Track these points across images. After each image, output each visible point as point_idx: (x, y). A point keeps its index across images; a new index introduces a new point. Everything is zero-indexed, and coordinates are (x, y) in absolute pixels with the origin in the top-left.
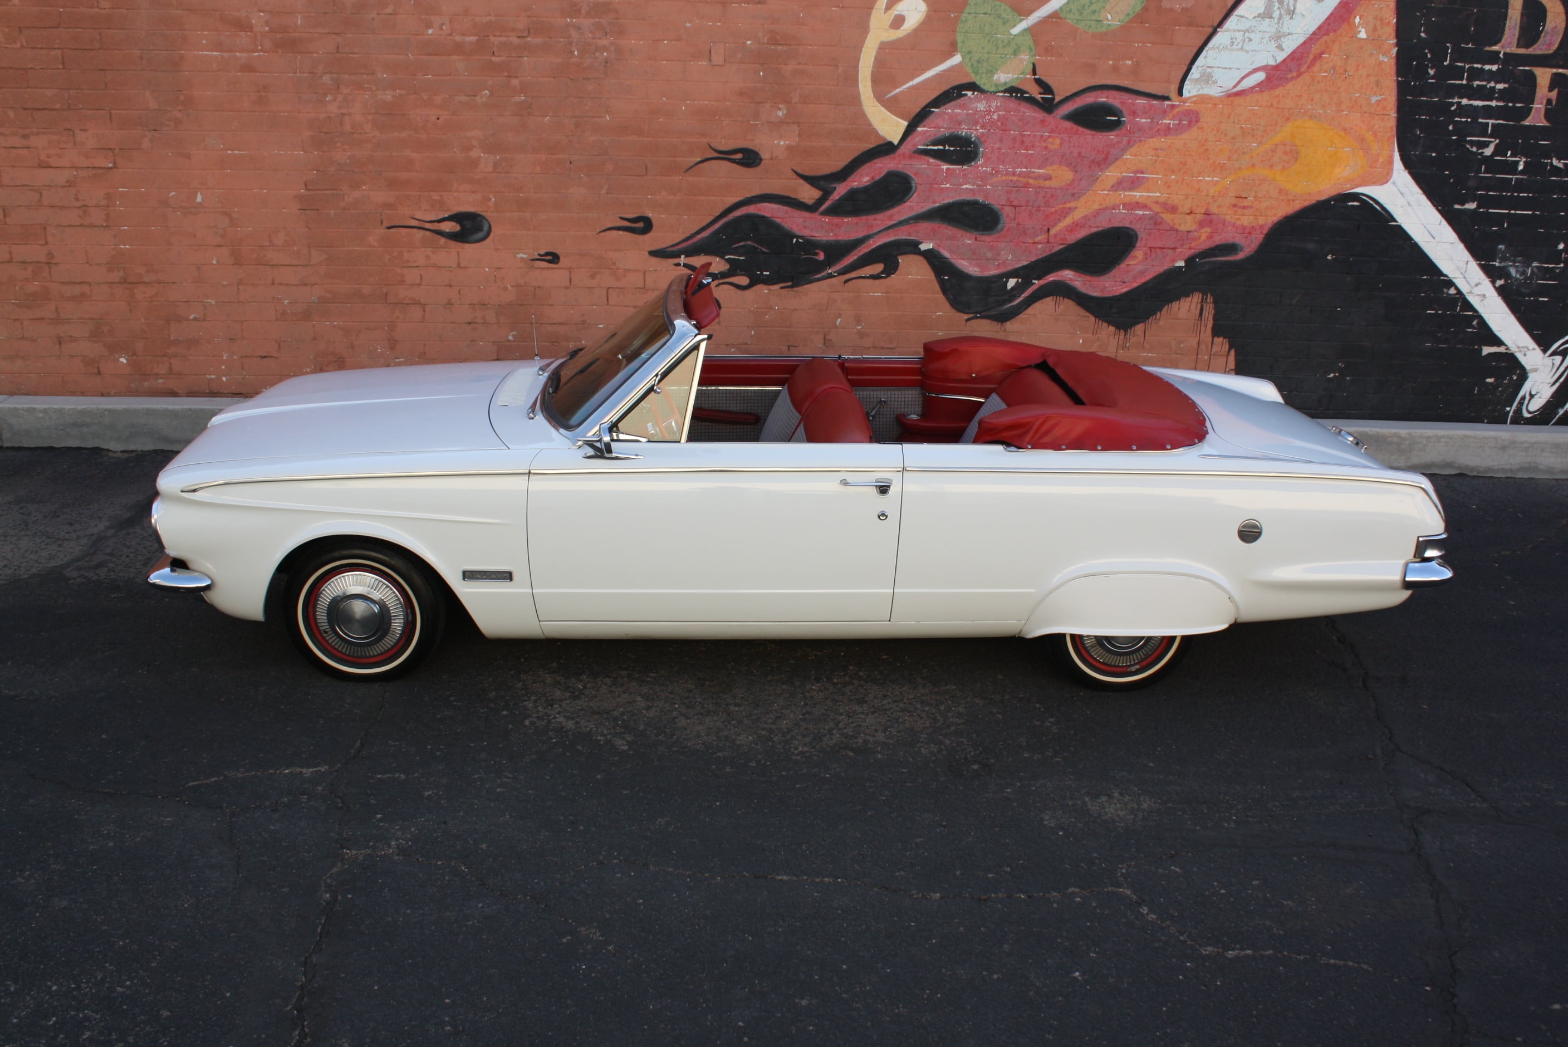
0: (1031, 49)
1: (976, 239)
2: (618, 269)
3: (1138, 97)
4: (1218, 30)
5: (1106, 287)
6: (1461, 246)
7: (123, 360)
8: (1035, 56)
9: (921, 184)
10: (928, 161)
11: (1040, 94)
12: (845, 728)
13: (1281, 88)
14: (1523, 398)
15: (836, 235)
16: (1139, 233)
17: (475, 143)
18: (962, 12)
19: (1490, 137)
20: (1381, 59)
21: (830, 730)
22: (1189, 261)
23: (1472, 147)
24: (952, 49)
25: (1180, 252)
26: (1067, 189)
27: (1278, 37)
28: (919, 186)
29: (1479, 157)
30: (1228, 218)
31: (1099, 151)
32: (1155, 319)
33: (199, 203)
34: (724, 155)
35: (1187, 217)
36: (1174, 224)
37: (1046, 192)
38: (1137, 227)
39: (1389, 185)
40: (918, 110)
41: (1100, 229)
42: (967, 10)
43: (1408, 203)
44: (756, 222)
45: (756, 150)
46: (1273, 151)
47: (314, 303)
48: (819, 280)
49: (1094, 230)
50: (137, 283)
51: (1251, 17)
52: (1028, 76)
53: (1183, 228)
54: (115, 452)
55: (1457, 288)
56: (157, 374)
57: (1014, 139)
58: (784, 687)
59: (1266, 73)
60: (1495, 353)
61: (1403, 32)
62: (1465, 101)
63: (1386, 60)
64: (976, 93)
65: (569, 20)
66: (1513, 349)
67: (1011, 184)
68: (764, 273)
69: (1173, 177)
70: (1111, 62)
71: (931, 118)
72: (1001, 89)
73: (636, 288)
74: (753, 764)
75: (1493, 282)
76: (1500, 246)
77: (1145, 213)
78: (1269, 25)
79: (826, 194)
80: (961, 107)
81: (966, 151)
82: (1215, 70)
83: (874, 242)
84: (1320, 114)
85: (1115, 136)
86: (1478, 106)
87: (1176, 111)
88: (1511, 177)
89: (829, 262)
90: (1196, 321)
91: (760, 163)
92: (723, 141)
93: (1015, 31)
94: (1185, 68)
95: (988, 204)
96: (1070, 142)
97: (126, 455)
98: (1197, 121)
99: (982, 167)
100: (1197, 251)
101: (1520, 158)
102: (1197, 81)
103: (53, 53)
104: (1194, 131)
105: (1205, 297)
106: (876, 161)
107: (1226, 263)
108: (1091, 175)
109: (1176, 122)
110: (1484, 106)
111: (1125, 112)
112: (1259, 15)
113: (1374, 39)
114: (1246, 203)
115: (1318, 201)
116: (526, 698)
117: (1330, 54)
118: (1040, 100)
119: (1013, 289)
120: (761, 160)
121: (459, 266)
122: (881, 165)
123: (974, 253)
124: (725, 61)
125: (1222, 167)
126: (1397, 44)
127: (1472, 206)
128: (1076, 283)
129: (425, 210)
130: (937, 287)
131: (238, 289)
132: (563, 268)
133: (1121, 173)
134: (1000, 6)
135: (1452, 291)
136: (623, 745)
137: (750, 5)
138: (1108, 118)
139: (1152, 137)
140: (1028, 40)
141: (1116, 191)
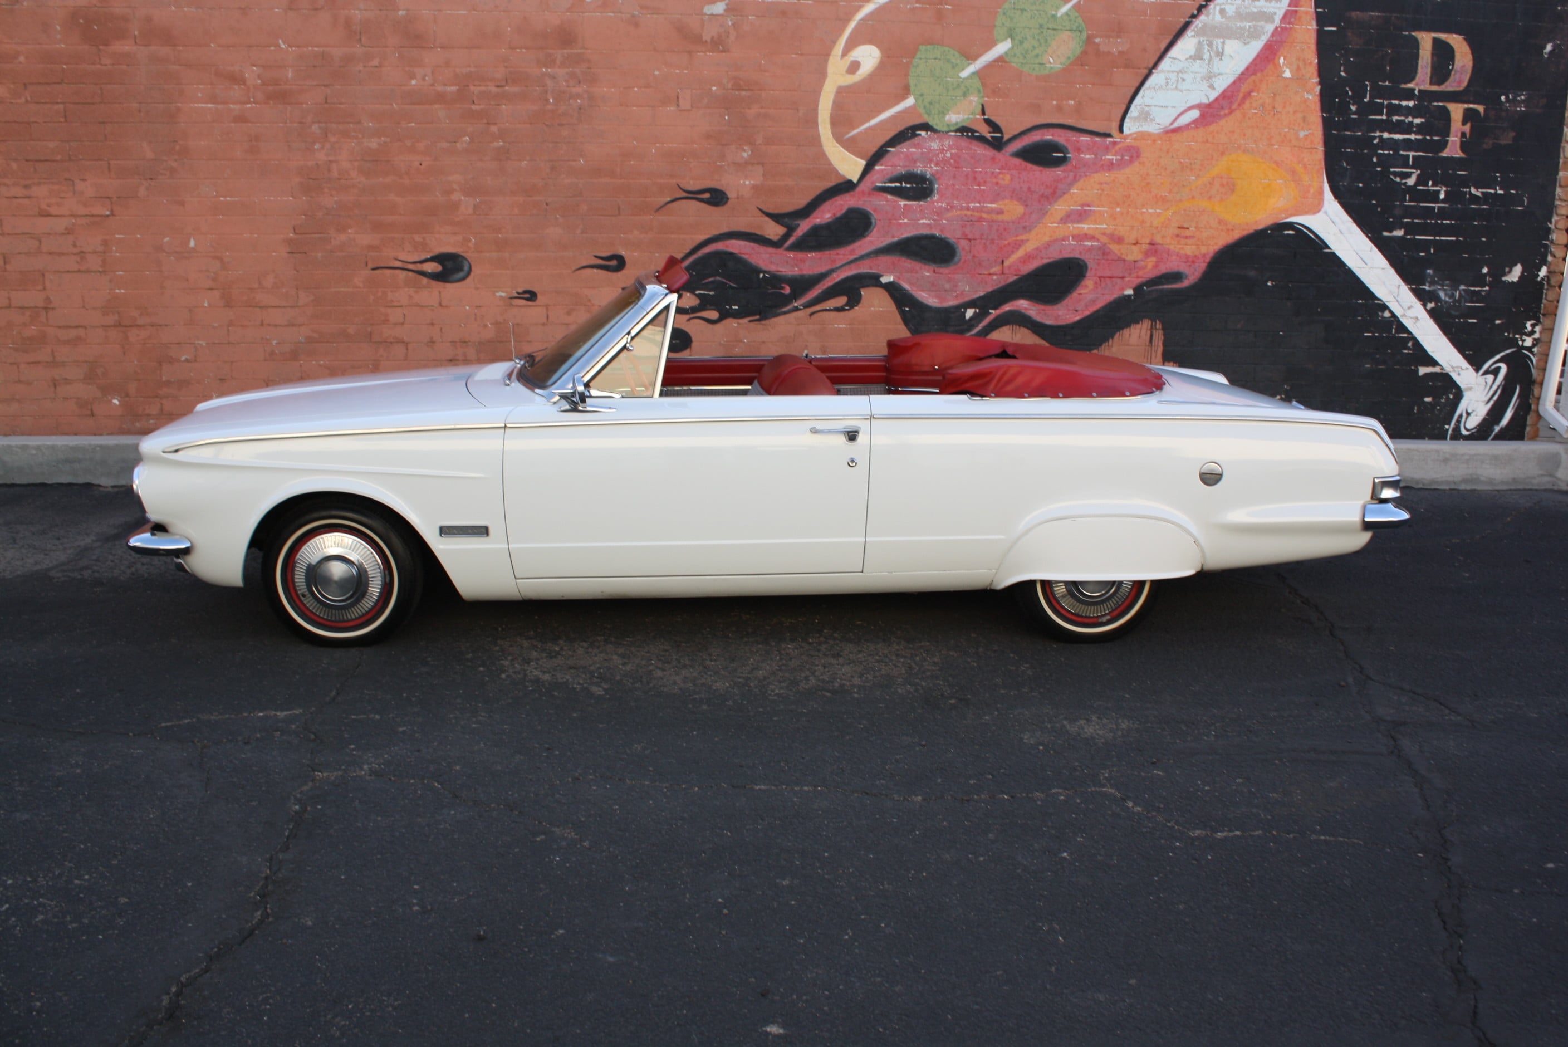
0: (979, 91)
1: (934, 271)
2: (593, 305)
3: (1082, 135)
4: (1153, 71)
5: (1059, 316)
6: (1392, 271)
7: (116, 402)
8: (983, 97)
9: (880, 220)
10: (886, 198)
11: (990, 133)
12: (822, 675)
13: (1215, 124)
14: (1461, 416)
15: (801, 270)
16: (1088, 263)
17: (455, 186)
18: (913, 58)
19: (1412, 167)
20: (1306, 97)
21: (807, 678)
22: (1138, 289)
23: (1395, 177)
24: (905, 92)
25: (1129, 281)
26: (1019, 223)
27: (1209, 77)
28: (878, 222)
29: (1403, 187)
30: (1172, 247)
31: (1047, 186)
32: (1108, 346)
33: (192, 248)
34: (693, 195)
35: (1135, 248)
36: (1122, 254)
37: (999, 226)
38: (1086, 257)
39: (1321, 214)
40: (875, 149)
41: (1052, 260)
42: (918, 55)
43: (1340, 231)
44: (725, 259)
45: (723, 189)
46: (1210, 184)
47: (302, 343)
48: (785, 313)
49: (1046, 261)
50: (131, 326)
51: (1183, 59)
52: (978, 116)
53: (1130, 258)
54: (107, 487)
55: (1391, 311)
56: (149, 415)
57: (967, 176)
58: (760, 646)
59: (1200, 111)
60: (1431, 374)
61: (1324, 72)
62: (1386, 135)
63: (1310, 97)
64: (929, 133)
65: (544, 70)
66: (1448, 369)
67: (965, 219)
68: (733, 307)
69: (1118, 209)
70: (1055, 102)
71: (887, 159)
72: (953, 128)
74: (730, 703)
75: (1424, 305)
76: (1428, 271)
77: (1093, 244)
78: (1201, 66)
79: (790, 230)
80: (917, 146)
81: (922, 187)
82: (1153, 108)
83: (838, 276)
84: (1253, 149)
85: (1062, 171)
86: (1399, 139)
87: (1117, 147)
88: (1433, 205)
89: (795, 296)
90: (1147, 348)
91: (726, 203)
92: (691, 182)
93: (965, 74)
94: (1124, 107)
95: (945, 238)
96: (1019, 178)
97: (116, 490)
98: (1138, 156)
99: (937, 203)
100: (1144, 280)
101: (1441, 187)
102: (1136, 119)
103: (56, 107)
104: (1136, 166)
105: (1154, 324)
106: (838, 198)
107: (1173, 291)
108: (1041, 209)
109: (1119, 158)
110: (1404, 140)
111: (1070, 148)
112: (1191, 57)
113: (1298, 78)
114: (1188, 233)
115: (1256, 231)
116: (503, 658)
117: (1258, 92)
118: (990, 139)
119: (971, 319)
120: (728, 199)
121: (440, 305)
122: (842, 202)
123: (933, 285)
124: (692, 106)
125: (1164, 199)
126: (1320, 83)
127: (1399, 233)
128: (1031, 312)
129: (409, 252)
130: (899, 319)
131: (228, 330)
132: (540, 306)
133: (1069, 206)
134: (949, 51)
135: (1387, 314)
136: (600, 691)
137: (715, 54)
138: (1055, 155)
139: (1097, 172)
140: (977, 83)
141: (1065, 223)
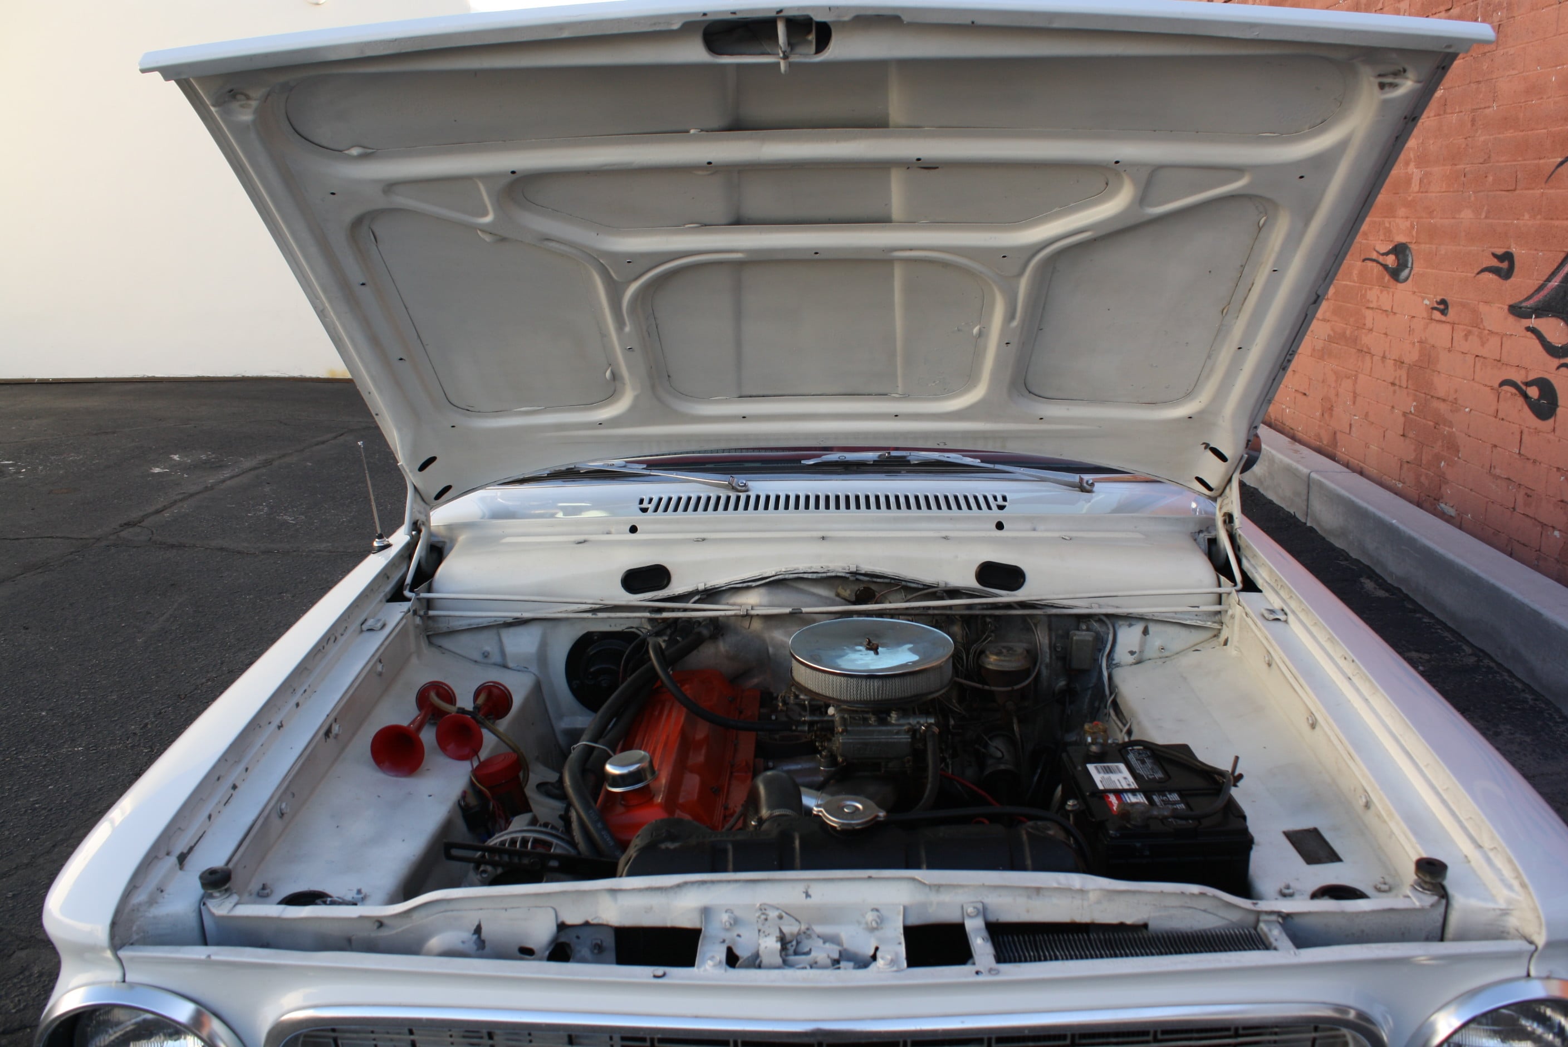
2: (1484, 329)
17: (1412, 155)
73: (1495, 360)
121: (1392, 310)
129: (1382, 240)
132: (1448, 323)
